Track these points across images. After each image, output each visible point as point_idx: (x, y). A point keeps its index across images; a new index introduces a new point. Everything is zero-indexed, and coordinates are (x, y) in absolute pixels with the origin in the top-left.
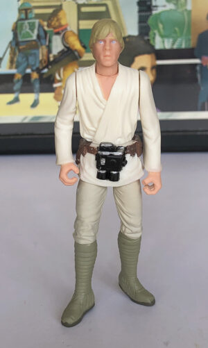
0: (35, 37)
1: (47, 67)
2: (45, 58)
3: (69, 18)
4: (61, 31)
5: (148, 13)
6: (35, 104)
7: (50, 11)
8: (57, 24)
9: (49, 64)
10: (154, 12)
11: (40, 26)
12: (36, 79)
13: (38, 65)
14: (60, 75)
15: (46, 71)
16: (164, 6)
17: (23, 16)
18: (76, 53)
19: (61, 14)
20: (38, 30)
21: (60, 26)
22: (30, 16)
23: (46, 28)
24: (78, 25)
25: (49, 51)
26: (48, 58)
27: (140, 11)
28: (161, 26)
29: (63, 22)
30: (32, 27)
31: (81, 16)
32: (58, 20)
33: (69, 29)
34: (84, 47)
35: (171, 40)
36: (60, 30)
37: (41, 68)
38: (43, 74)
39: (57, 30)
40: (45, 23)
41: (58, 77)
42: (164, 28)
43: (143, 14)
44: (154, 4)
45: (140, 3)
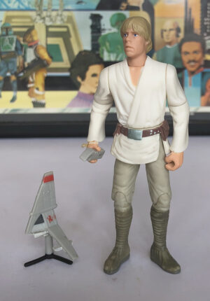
1: (22, 71)
2: (21, 65)
3: (40, 36)
4: (34, 45)
5: (98, 35)
6: (13, 100)
7: (25, 30)
8: (30, 40)
9: (24, 69)
10: (103, 34)
11: (18, 41)
12: (14, 81)
13: (16, 70)
14: (32, 78)
15: (22, 74)
16: (110, 30)
17: (4, 33)
18: (45, 62)
19: (33, 33)
20: (16, 44)
21: (33, 41)
22: (10, 33)
23: (22, 43)
24: (47, 41)
26: (24, 65)
27: (93, 33)
28: (108, 44)
29: (35, 38)
30: (11, 42)
31: (49, 34)
32: (32, 37)
33: (39, 43)
34: (51, 57)
35: (115, 55)
36: (32, 44)
37: (18, 72)
38: (20, 77)
39: (30, 44)
40: (21, 39)
41: (31, 79)
43: (95, 35)
44: (103, 27)
45: (92, 27)
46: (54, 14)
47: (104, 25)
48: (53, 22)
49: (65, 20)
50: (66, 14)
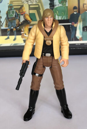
0: (14, 16)
1: (19, 26)
2: (18, 23)
3: (26, 9)
4: (23, 14)
5: (53, 8)
6: (15, 39)
7: (19, 7)
9: (19, 25)
10: (55, 7)
11: (16, 12)
12: (15, 31)
13: (15, 26)
14: (23, 29)
15: (18, 28)
16: (59, 5)
17: (10, 9)
18: (29, 22)
19: (23, 8)
20: (15, 14)
21: (23, 12)
22: (12, 9)
23: (18, 13)
25: (19, 21)
28: (57, 12)
30: (13, 13)
32: (22, 10)
33: (26, 13)
34: (31, 19)
38: (18, 29)
39: (22, 14)
42: (58, 13)
43: (51, 8)
44: (55, 4)
45: (50, 4)
48: (32, 3)
49: (37, 2)
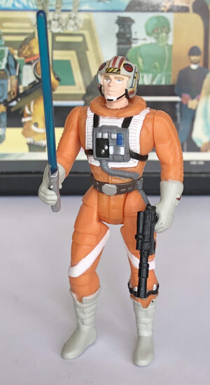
0: (3, 67)
1: (15, 99)
2: (14, 89)
4: (33, 61)
5: (127, 46)
7: (22, 38)
11: (10, 54)
12: (3, 113)
13: (6, 97)
14: (30, 109)
15: (14, 103)
16: (145, 39)
19: (33, 43)
20: (8, 59)
21: (32, 55)
24: (52, 55)
27: (119, 44)
28: (140, 60)
29: (35, 52)
30: (1, 55)
31: (56, 46)
32: (30, 49)
34: (58, 79)
35: (151, 76)
36: (31, 59)
38: (12, 107)
39: (28, 60)
41: (27, 111)
42: (143, 63)
43: (122, 46)
44: (134, 36)
45: (119, 35)
46: (65, 16)
47: (136, 33)
48: (62, 28)
49: (81, 25)
50: (82, 16)
